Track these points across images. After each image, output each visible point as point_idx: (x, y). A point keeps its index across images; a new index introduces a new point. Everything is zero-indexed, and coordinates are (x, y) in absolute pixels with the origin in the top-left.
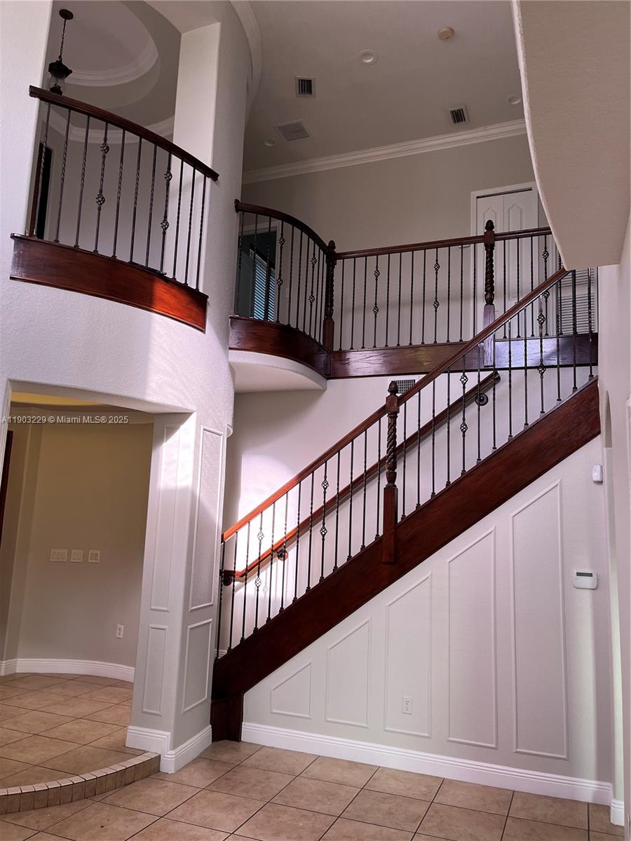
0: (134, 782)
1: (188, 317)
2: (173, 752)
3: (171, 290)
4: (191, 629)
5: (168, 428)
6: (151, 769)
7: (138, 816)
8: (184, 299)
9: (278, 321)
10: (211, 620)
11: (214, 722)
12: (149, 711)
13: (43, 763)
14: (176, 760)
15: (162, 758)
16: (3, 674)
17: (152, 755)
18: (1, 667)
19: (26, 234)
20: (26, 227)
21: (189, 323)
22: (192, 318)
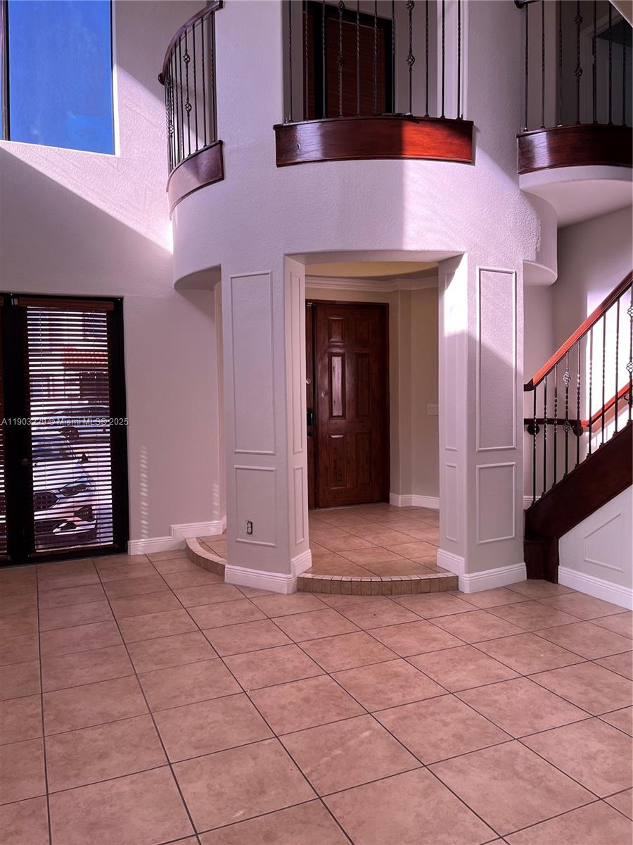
0: (429, 592)
1: (447, 153)
2: (468, 575)
3: (422, 129)
4: (480, 468)
5: (448, 274)
6: (450, 586)
7: (407, 615)
8: (440, 134)
9: (595, 122)
10: (514, 463)
11: (528, 560)
12: (450, 538)
13: (365, 565)
14: (470, 583)
15: (460, 579)
16: (400, 506)
17: (450, 575)
18: (398, 499)
19: (285, 122)
20: (285, 115)
21: (448, 159)
22: (452, 152)
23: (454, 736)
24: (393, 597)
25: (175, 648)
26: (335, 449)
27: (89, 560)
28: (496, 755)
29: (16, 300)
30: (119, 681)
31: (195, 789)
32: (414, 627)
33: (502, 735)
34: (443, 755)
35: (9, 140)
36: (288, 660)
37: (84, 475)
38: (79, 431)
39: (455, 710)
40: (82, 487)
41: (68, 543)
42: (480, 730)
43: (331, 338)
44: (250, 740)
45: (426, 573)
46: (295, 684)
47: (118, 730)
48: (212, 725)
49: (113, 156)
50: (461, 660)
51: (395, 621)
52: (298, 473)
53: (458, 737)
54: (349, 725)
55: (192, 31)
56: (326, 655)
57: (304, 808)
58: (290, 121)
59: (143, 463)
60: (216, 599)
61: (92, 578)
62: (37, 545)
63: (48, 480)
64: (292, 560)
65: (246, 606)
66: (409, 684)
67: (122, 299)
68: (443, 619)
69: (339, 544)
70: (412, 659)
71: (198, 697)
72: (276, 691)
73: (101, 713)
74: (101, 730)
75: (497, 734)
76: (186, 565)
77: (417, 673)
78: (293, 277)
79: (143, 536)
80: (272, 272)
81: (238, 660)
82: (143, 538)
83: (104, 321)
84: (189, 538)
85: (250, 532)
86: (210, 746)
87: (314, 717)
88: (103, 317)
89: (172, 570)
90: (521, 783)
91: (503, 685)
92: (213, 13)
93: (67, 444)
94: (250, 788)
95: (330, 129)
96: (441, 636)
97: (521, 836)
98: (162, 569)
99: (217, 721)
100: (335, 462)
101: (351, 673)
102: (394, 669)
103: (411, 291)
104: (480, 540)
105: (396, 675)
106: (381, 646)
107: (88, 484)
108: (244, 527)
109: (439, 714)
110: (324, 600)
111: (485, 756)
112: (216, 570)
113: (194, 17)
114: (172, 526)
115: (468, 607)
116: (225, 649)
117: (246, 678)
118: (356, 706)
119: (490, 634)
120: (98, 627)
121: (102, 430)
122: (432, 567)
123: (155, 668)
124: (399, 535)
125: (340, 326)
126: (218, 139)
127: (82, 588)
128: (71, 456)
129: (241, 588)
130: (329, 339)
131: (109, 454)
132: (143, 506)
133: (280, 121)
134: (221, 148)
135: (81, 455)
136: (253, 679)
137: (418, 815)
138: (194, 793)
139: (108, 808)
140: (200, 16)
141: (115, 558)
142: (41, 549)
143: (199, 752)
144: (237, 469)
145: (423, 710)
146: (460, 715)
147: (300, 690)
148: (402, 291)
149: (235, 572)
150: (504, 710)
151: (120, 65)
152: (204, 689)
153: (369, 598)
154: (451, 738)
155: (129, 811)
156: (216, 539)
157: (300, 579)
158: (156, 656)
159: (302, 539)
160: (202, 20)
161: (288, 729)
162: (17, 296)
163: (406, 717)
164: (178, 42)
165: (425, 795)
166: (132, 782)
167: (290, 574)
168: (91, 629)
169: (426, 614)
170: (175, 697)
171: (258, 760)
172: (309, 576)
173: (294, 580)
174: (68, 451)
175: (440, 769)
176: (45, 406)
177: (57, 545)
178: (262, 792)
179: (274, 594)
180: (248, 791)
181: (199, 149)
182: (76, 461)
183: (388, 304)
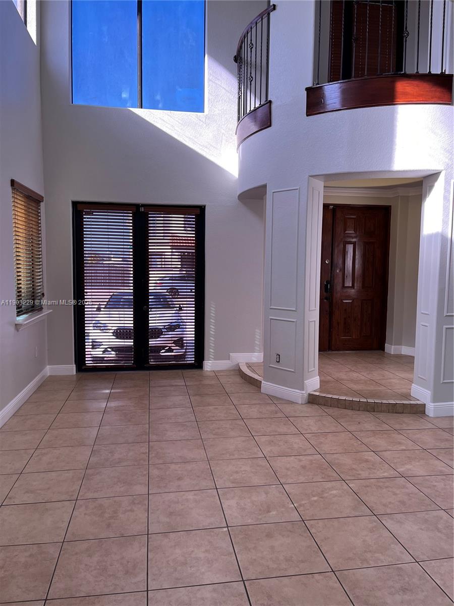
1: (433, 98)
2: (433, 404)
3: (413, 82)
6: (418, 410)
7: (382, 425)
12: (422, 377)
13: (357, 390)
14: (434, 410)
15: (426, 406)
16: (392, 353)
17: (418, 402)
18: (391, 349)
19: (314, 85)
20: (314, 80)
21: (433, 102)
22: (436, 97)
23: (400, 501)
24: (376, 413)
25: (226, 428)
26: (345, 310)
27: (179, 372)
28: (427, 517)
29: (143, 208)
30: (192, 441)
31: (230, 504)
32: (386, 434)
33: (434, 506)
34: (389, 511)
35: (142, 108)
36: (295, 443)
37: (179, 318)
38: (179, 291)
39: (404, 487)
40: (178, 327)
41: (168, 360)
42: (418, 501)
43: (346, 231)
44: (265, 483)
45: (401, 400)
46: (298, 457)
47: (189, 467)
48: (243, 472)
49: (202, 114)
50: (416, 458)
51: (373, 428)
52: (312, 324)
53: (403, 503)
54: (329, 485)
55: (255, 27)
56: (321, 443)
57: (293, 524)
58: (317, 84)
59: (212, 313)
60: (254, 402)
61: (180, 382)
62: (151, 359)
63: (158, 320)
64: (305, 382)
65: (273, 408)
66: (374, 467)
67: (205, 206)
68: (408, 431)
69: (342, 375)
70: (381, 453)
71: (236, 456)
72: (285, 459)
73: (180, 457)
74: (179, 465)
75: (430, 505)
76: (238, 379)
77: (382, 462)
78: (314, 191)
79: (211, 359)
80: (300, 188)
81: (264, 439)
82: (211, 360)
83: (193, 221)
84: (241, 363)
85: (278, 361)
86: (241, 483)
87: (306, 477)
88: (193, 218)
89: (228, 382)
90: (439, 534)
91: (444, 477)
92: (269, 14)
93: (171, 298)
94: (262, 508)
95: (345, 87)
96: (405, 442)
97: (431, 563)
98: (223, 380)
99: (246, 471)
100: (345, 319)
101: (335, 456)
102: (366, 457)
103: (409, 196)
104: (444, 380)
105: (367, 461)
106: (360, 443)
107: (181, 324)
108: (274, 357)
109: (391, 488)
110: (326, 410)
111: (418, 516)
112: (256, 384)
113: (257, 17)
114: (231, 354)
115: (430, 426)
116: (257, 432)
117: (267, 450)
118: (335, 475)
119: (443, 445)
120: (182, 410)
121: (190, 291)
122: (408, 396)
123: (213, 436)
124: (387, 372)
125: (353, 222)
126: (269, 100)
127: (174, 387)
128: (171, 306)
129: (271, 397)
130: (345, 231)
131: (194, 306)
132: (211, 340)
133: (310, 85)
134: (270, 105)
135: (178, 306)
136: (271, 451)
137: (364, 541)
138: (229, 506)
139: (180, 506)
140: (261, 16)
141: (196, 372)
142: (152, 362)
143: (234, 485)
144: (271, 319)
145: (381, 484)
146: (407, 490)
147: (300, 461)
148: (401, 196)
149: (267, 386)
150: (440, 492)
151: (209, 54)
152: (241, 452)
153: (357, 412)
154: (397, 503)
155: (192, 509)
156: (257, 365)
157: (310, 395)
158: (214, 430)
159: (313, 369)
160: (262, 19)
161: (290, 481)
162: (143, 205)
163: (368, 487)
164: (246, 35)
165: (372, 531)
166: (195, 495)
167: (303, 391)
168: (178, 411)
169: (397, 427)
170: (223, 454)
171: (268, 495)
172: (317, 394)
173: (306, 395)
174: (171, 303)
175: (385, 518)
176: (157, 274)
177: (161, 360)
178: (269, 512)
179: (292, 403)
180: (260, 510)
181: (256, 107)
182: (175, 309)
183: (391, 206)
